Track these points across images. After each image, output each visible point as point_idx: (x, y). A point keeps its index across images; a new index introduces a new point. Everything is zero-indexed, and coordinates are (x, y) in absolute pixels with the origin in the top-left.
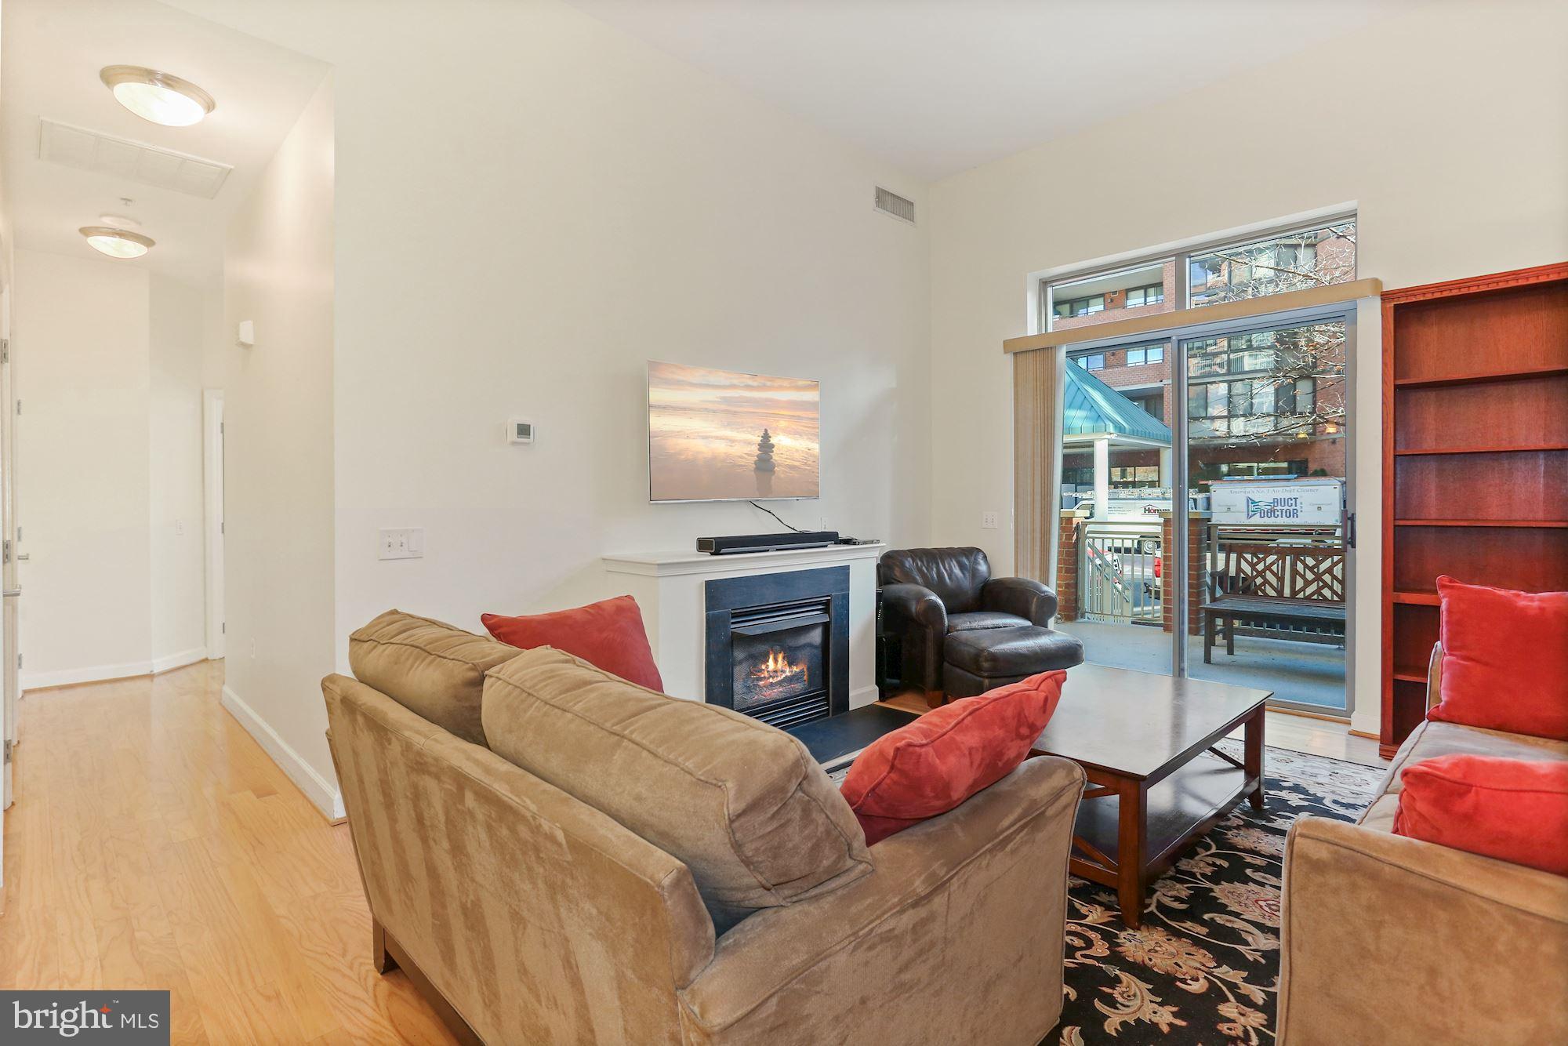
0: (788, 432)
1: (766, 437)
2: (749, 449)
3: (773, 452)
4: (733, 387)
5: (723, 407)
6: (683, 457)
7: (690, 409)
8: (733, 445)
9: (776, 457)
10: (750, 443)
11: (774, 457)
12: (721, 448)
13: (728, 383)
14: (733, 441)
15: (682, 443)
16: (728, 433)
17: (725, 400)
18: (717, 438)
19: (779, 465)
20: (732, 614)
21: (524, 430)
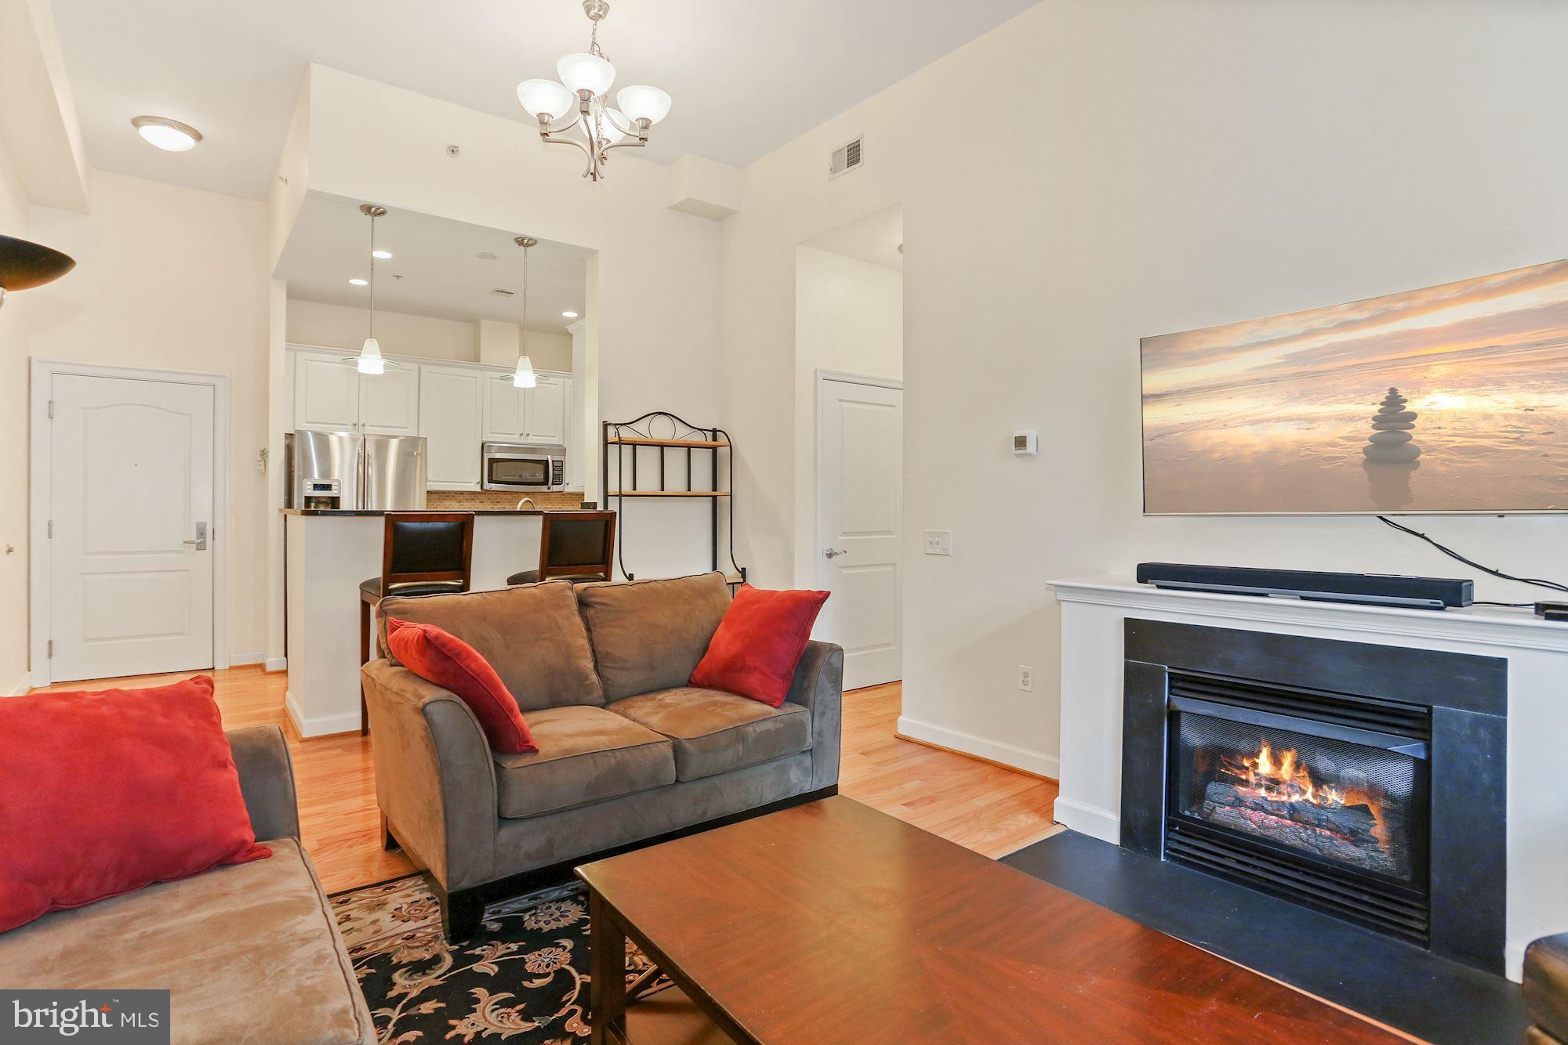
0: (1452, 384)
1: (1394, 401)
2: (1350, 429)
3: (1413, 426)
4: (1310, 333)
5: (1292, 369)
6: (1217, 455)
7: (1228, 385)
8: (1314, 425)
9: (1419, 434)
10: (1352, 419)
11: (1415, 437)
12: (1287, 434)
13: (1300, 329)
14: (1313, 420)
15: (1217, 435)
16: (1303, 409)
17: (1294, 358)
18: (1278, 419)
19: (1431, 450)
20: (1169, 673)
21: (1021, 442)
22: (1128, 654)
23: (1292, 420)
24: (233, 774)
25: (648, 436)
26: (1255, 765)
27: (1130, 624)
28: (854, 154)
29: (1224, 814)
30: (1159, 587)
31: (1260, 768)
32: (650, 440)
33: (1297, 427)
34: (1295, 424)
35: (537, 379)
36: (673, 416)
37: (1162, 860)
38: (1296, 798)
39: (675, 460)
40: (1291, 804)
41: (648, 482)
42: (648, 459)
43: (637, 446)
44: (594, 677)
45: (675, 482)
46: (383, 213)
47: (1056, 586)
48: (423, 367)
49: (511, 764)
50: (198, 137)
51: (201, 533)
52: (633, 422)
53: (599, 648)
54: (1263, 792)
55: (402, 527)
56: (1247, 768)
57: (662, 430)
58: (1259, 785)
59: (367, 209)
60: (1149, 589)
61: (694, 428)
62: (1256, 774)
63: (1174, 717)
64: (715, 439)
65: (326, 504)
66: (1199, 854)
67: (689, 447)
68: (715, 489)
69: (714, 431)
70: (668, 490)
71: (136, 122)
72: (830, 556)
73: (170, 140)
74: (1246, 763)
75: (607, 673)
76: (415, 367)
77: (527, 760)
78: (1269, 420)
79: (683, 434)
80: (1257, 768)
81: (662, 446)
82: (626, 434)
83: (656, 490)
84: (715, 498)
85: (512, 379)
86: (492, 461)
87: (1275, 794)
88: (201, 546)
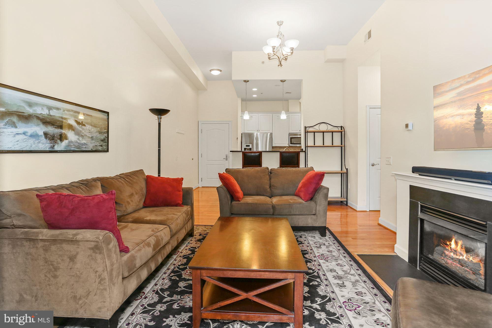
0: (489, 102)
1: (479, 108)
2: (471, 118)
3: (482, 117)
5: (458, 98)
8: (463, 117)
10: (471, 114)
11: (483, 120)
14: (463, 115)
17: (459, 94)
18: (457, 115)
19: (487, 125)
20: (420, 205)
21: (407, 126)
22: (411, 197)
23: (459, 115)
24: (181, 193)
25: (319, 130)
26: (450, 244)
27: (411, 187)
28: (370, 35)
29: (436, 257)
30: (420, 175)
31: (452, 245)
32: (319, 131)
33: (460, 118)
34: (460, 117)
35: (287, 117)
36: (327, 123)
37: (418, 269)
38: (461, 258)
39: (328, 136)
40: (459, 259)
41: (319, 142)
42: (319, 137)
43: (315, 133)
44: (269, 190)
45: (328, 142)
46: (248, 81)
47: (395, 174)
48: (273, 114)
49: (234, 203)
50: (221, 71)
51: (227, 157)
52: (314, 126)
53: (272, 184)
54: (452, 254)
55: (246, 155)
56: (448, 245)
57: (323, 128)
58: (451, 252)
59: (245, 81)
60: (416, 175)
61: (335, 126)
62: (451, 248)
63: (422, 221)
64: (341, 129)
65: (249, 150)
66: (428, 269)
67: (332, 132)
68: (342, 144)
69: (341, 127)
70: (325, 145)
71: (211, 71)
72: (373, 165)
73: (216, 73)
74: (448, 243)
75: (272, 189)
76: (272, 114)
77: (237, 202)
78: (455, 115)
79: (330, 128)
80: (451, 246)
81: (323, 132)
82: (311, 129)
83: (322, 145)
84: (342, 147)
85: (280, 117)
86: (291, 138)
87: (455, 255)
88: (227, 159)
